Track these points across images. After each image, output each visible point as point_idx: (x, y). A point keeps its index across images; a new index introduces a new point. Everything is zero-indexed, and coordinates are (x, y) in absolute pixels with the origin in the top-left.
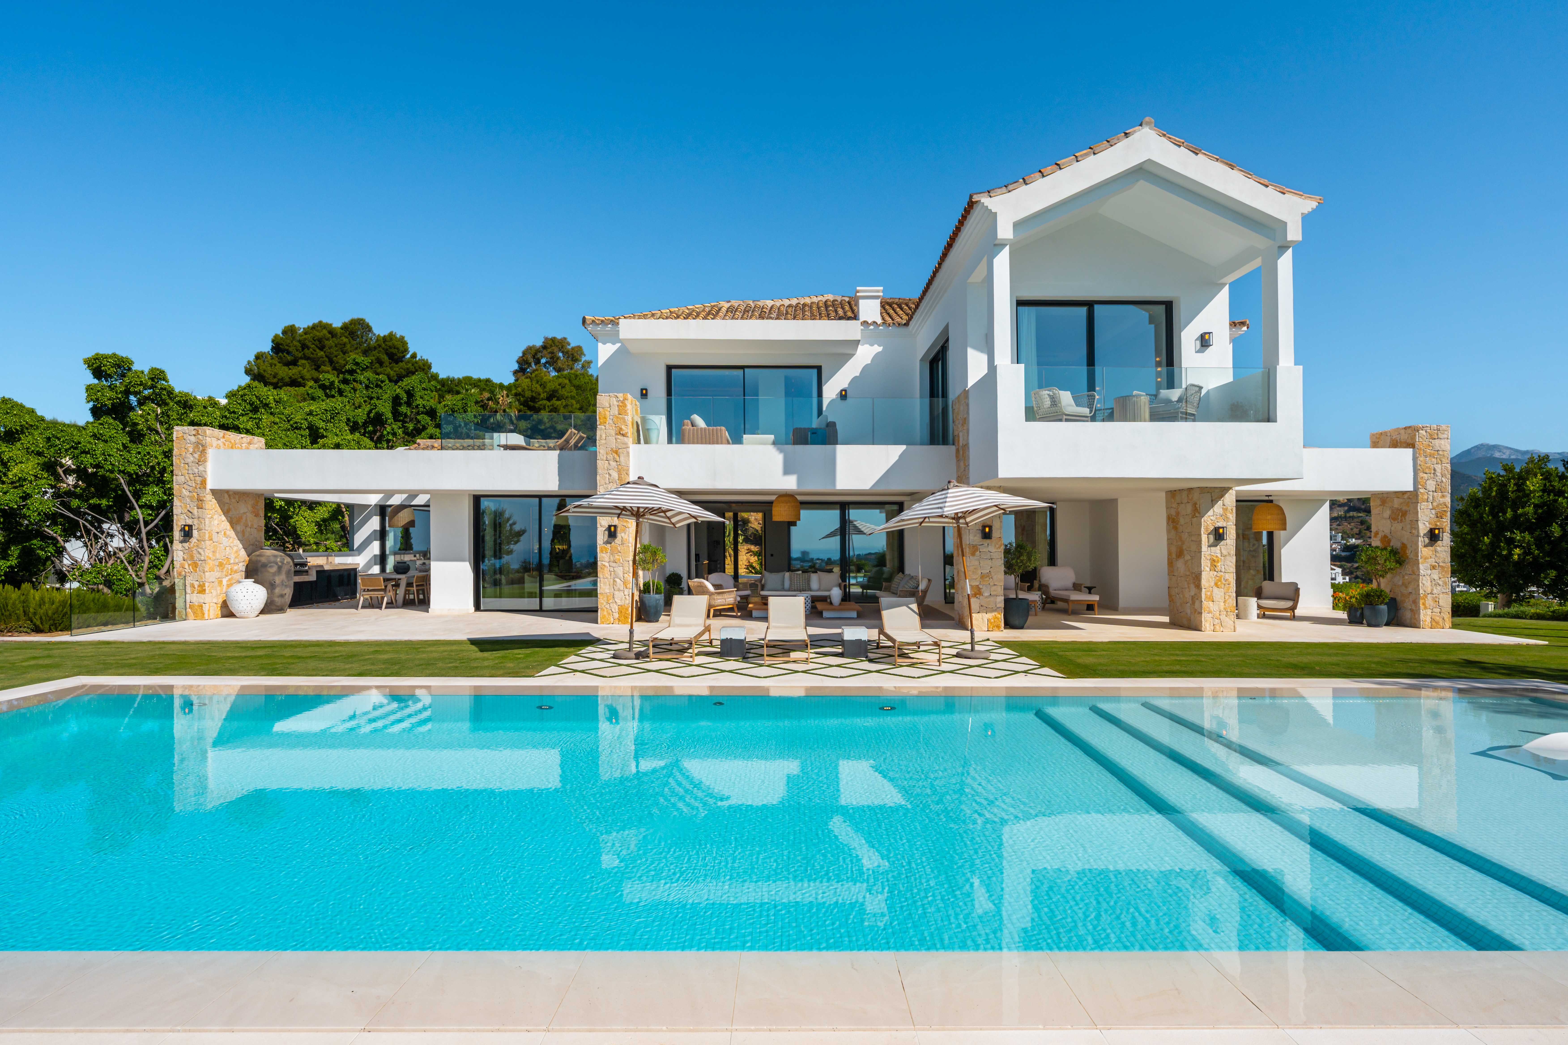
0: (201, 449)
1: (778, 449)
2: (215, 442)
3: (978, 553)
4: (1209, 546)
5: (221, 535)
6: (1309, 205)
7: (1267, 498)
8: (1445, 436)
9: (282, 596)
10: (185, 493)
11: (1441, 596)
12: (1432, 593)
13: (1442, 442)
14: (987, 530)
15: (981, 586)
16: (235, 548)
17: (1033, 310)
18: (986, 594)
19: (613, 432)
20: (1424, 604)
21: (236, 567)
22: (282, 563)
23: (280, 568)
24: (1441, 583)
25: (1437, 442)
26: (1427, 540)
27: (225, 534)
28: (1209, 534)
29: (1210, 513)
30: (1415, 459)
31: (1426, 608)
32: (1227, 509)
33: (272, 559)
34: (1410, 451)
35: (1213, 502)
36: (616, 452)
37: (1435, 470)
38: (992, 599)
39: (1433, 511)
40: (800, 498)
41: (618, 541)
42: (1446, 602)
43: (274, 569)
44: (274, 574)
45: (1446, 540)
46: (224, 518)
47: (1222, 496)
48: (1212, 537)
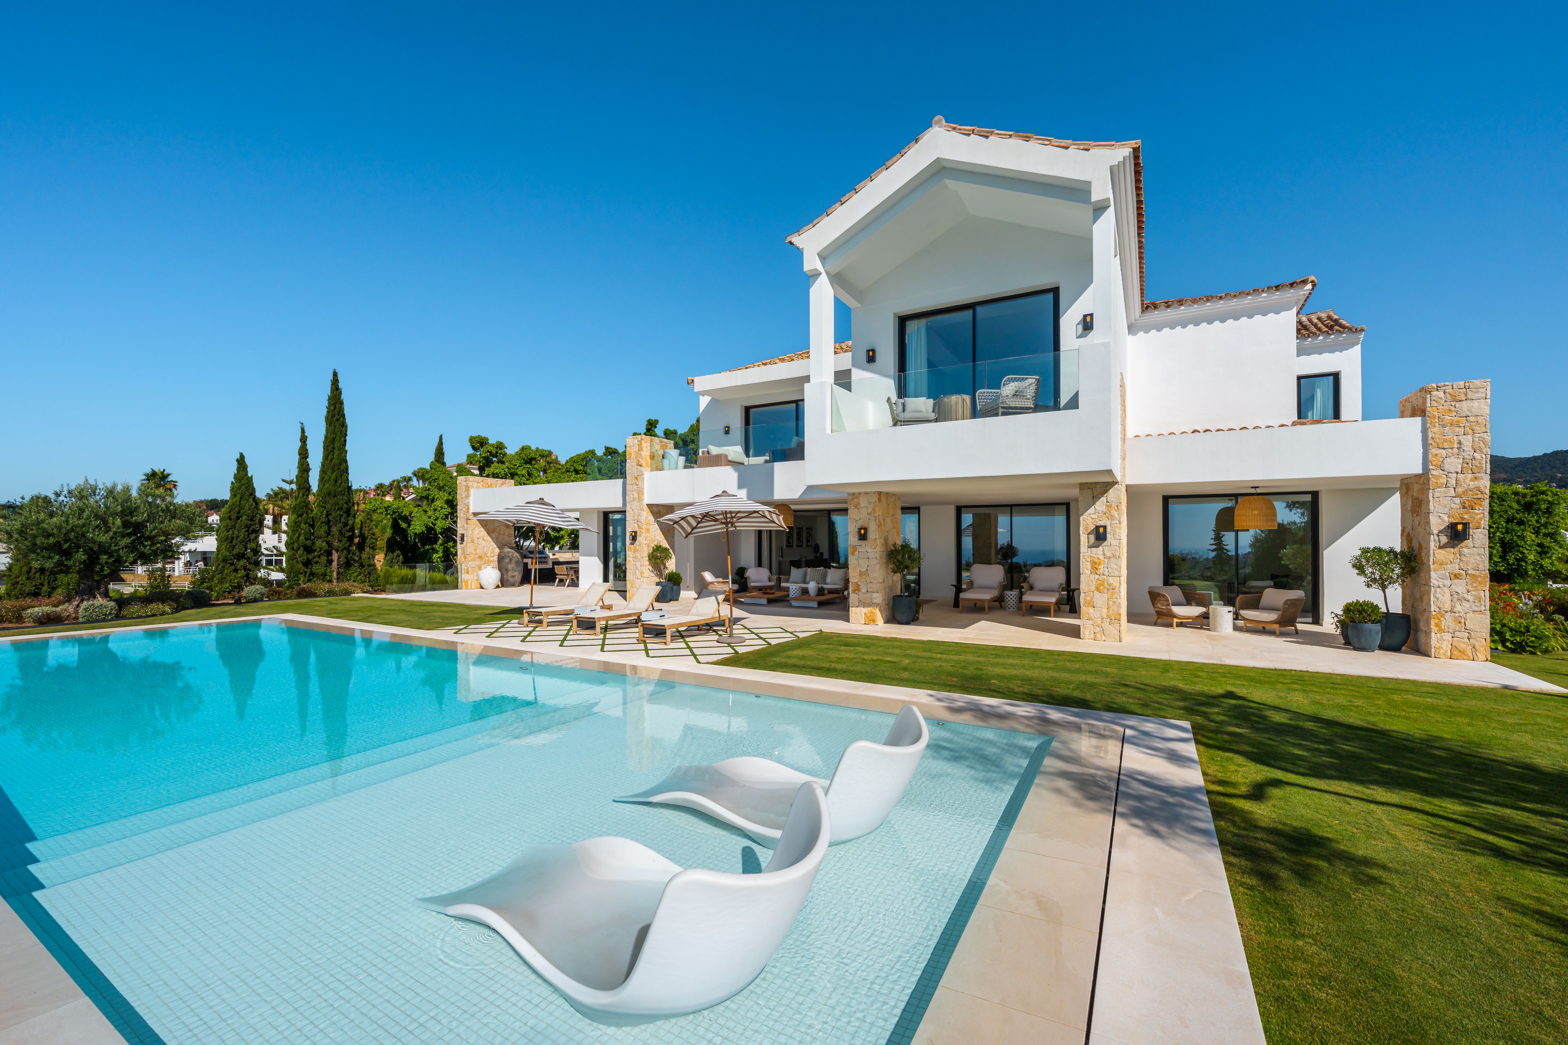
0: (468, 489)
1: (734, 469)
2: (475, 484)
3: (857, 553)
4: (1090, 547)
5: (481, 540)
6: (1121, 153)
7: (1253, 491)
8: (1480, 395)
9: (513, 577)
10: (462, 515)
11: (1470, 615)
12: (1452, 611)
13: (1475, 404)
14: (862, 532)
15: (859, 583)
16: (491, 548)
17: (923, 322)
18: (864, 590)
19: (635, 464)
20: (1437, 625)
21: (491, 559)
22: (512, 556)
23: (511, 559)
24: (1470, 598)
25: (1465, 405)
26: (1444, 539)
27: (483, 539)
28: (1089, 534)
29: (1091, 510)
30: (1425, 431)
31: (1441, 631)
32: (1111, 506)
33: (507, 554)
34: (1418, 420)
35: (1095, 499)
36: (637, 478)
37: (1460, 443)
38: (868, 595)
39: (1457, 500)
40: (793, 507)
41: (637, 542)
42: (1481, 624)
43: (507, 561)
44: (508, 563)
45: (1479, 538)
46: (482, 529)
47: (1106, 492)
48: (1092, 537)
